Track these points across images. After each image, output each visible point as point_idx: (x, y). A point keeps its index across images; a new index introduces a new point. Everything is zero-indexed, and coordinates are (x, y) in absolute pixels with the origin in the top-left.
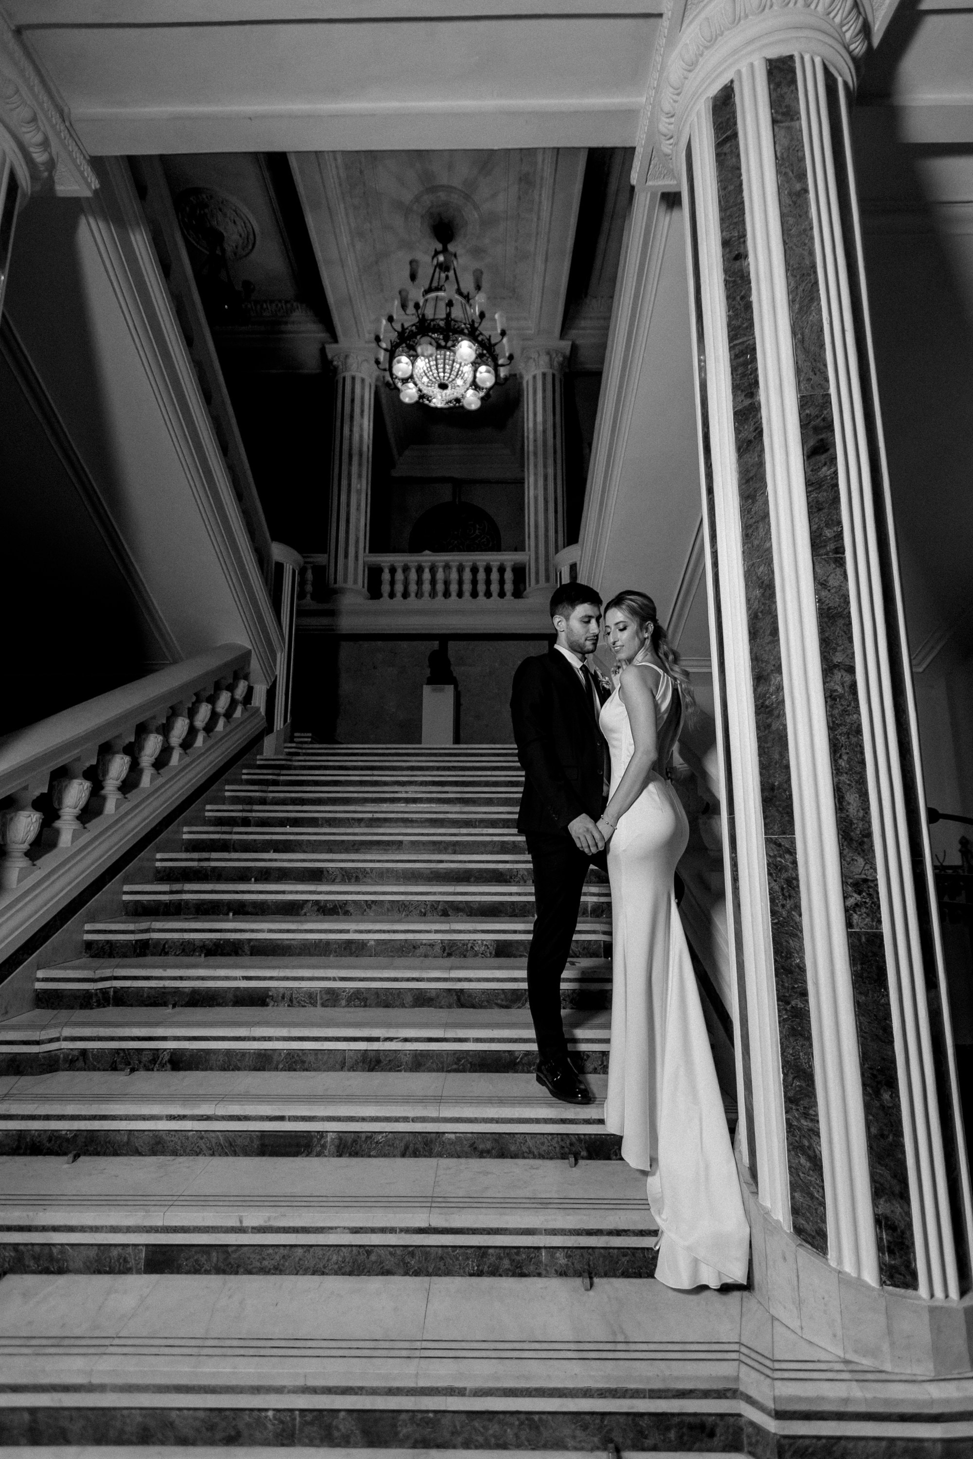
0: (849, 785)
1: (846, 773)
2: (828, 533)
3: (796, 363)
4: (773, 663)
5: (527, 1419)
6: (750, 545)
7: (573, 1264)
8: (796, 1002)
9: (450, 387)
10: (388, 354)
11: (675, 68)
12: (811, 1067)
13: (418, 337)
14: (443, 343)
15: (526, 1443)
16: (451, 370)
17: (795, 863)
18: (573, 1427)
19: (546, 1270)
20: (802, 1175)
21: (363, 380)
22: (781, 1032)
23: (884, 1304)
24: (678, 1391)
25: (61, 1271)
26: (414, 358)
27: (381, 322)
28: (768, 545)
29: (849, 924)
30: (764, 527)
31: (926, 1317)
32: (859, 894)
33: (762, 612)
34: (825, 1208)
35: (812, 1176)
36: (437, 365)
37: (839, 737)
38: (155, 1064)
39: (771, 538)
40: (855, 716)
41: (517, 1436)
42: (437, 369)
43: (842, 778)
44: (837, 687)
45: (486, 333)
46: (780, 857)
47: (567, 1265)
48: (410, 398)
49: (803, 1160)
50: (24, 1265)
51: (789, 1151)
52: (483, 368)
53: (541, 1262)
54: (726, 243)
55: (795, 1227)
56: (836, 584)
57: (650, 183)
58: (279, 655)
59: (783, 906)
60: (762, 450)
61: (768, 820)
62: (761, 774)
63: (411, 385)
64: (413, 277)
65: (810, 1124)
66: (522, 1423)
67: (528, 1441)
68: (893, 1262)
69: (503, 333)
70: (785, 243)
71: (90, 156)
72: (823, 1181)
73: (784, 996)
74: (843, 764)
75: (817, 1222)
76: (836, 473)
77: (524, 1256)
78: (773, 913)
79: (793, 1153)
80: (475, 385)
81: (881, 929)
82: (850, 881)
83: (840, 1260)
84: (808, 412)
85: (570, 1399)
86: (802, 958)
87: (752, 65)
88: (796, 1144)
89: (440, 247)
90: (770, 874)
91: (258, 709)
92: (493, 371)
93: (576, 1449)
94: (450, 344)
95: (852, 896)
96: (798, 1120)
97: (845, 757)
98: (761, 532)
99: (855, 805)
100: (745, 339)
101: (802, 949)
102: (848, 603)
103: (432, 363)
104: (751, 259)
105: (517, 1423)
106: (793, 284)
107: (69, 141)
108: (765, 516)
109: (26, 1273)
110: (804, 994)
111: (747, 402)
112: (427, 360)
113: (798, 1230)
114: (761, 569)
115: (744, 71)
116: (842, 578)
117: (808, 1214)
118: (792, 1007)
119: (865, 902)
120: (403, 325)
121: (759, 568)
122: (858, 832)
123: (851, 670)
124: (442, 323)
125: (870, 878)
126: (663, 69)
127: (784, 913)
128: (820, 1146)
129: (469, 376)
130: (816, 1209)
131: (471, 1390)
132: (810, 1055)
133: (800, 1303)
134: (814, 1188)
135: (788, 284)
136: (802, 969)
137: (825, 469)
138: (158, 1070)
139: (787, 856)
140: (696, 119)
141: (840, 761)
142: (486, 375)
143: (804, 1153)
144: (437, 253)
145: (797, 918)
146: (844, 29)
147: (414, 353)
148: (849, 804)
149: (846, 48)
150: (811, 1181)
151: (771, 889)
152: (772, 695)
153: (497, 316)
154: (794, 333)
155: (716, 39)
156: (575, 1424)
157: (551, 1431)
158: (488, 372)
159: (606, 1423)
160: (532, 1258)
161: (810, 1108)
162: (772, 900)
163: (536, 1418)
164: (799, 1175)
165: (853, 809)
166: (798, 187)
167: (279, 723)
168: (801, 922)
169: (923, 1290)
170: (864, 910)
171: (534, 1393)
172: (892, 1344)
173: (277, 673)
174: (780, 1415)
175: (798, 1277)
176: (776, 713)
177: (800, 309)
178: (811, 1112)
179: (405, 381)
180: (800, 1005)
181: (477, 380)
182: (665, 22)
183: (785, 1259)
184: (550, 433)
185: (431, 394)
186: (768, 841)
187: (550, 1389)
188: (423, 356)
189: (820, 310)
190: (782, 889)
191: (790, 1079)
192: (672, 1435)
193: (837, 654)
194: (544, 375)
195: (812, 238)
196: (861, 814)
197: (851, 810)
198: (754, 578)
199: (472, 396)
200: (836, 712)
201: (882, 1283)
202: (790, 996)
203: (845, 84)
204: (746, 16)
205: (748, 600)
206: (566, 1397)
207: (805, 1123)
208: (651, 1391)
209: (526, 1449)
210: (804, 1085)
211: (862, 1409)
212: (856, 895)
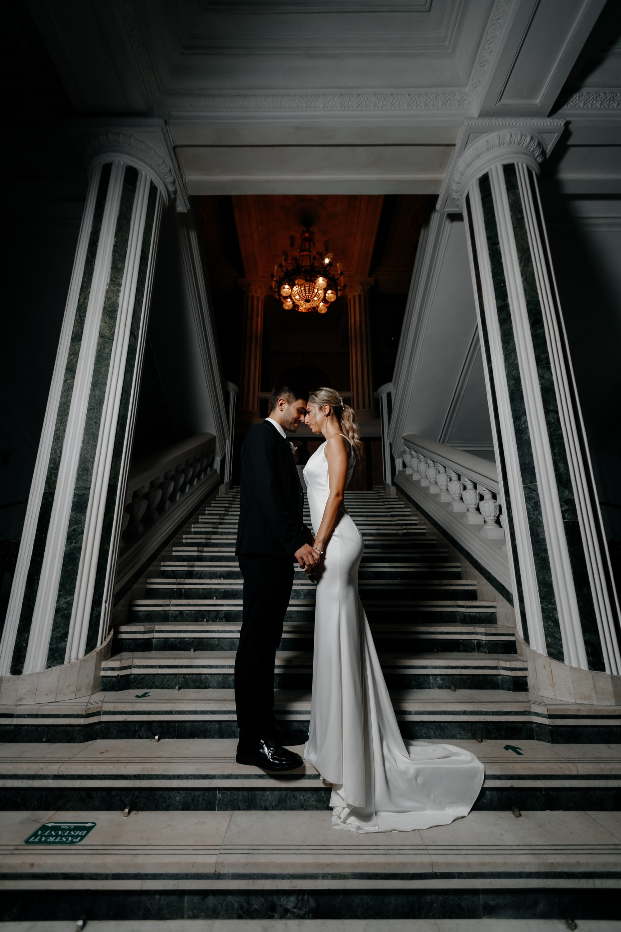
0: (559, 460)
1: (558, 455)
2: (543, 356)
3: (524, 287)
4: (522, 411)
5: (438, 726)
6: (508, 363)
7: (445, 683)
8: (542, 555)
9: (311, 302)
10: (277, 284)
11: (461, 165)
12: (551, 581)
13: (296, 275)
14: (309, 278)
15: (439, 736)
16: (313, 292)
17: (538, 495)
18: (459, 729)
19: (433, 686)
20: (550, 629)
21: (258, 298)
22: (536, 569)
23: (591, 675)
24: (505, 712)
25: (206, 687)
26: (292, 287)
27: (274, 267)
28: (516, 362)
29: (564, 518)
30: (514, 355)
31: (610, 680)
32: (567, 505)
33: (515, 390)
34: (561, 641)
35: (555, 629)
36: (305, 289)
37: (553, 440)
38: (217, 619)
39: (517, 359)
40: (560, 431)
41: (434, 733)
42: (305, 291)
43: (556, 457)
44: (551, 419)
45: (332, 273)
46: (531, 493)
47: (442, 684)
48: (289, 307)
49: (550, 623)
50: (188, 685)
51: (543, 620)
52: (329, 292)
53: (430, 682)
54: (488, 238)
55: (548, 653)
56: (548, 377)
57: (445, 210)
58: (227, 441)
59: (534, 514)
60: (511, 323)
61: (524, 478)
62: (520, 459)
63: (289, 300)
64: (292, 244)
65: (552, 606)
66: (436, 728)
67: (440, 735)
68: (594, 660)
69: (342, 273)
70: (516, 239)
71: (189, 195)
72: (560, 629)
73: (536, 553)
74: (556, 451)
75: (559, 648)
76: (544, 332)
77: (422, 680)
78: (529, 518)
79: (545, 621)
80: (324, 300)
81: (578, 519)
82: (563, 500)
83: (570, 662)
84: (530, 307)
85: (457, 716)
86: (544, 535)
87: (496, 167)
88: (547, 617)
89: (305, 229)
90: (526, 501)
91: (217, 470)
92: (335, 293)
93: (461, 739)
94: (313, 278)
95: (564, 506)
96: (547, 606)
97: (557, 449)
98: (513, 357)
99: (563, 468)
100: (500, 277)
101: (543, 531)
102: (553, 385)
103: (302, 288)
104: (501, 245)
105: (434, 728)
106: (520, 255)
107: (183, 190)
108: (514, 350)
109: (189, 688)
110: (546, 550)
111: (503, 303)
112: (299, 287)
113: (550, 655)
114: (514, 372)
115: (493, 169)
116: (550, 375)
117: (554, 646)
118: (541, 557)
119: (570, 509)
120: (287, 269)
121: (513, 372)
122: (565, 480)
123: (557, 412)
124: (309, 268)
125: (571, 498)
126: (455, 165)
127: (534, 517)
128: (557, 614)
129: (322, 296)
130: (558, 643)
131: (414, 712)
132: (550, 576)
133: (553, 684)
134: (556, 633)
135: (518, 255)
136: (544, 540)
137: (539, 330)
138: (219, 622)
139: (534, 492)
140: (471, 187)
141: (555, 450)
142: (331, 295)
143: (551, 620)
144: (304, 232)
145: (540, 518)
146: (535, 152)
147: (293, 283)
148: (560, 468)
149: (535, 159)
150: (554, 631)
151: (527, 508)
152: (522, 425)
153: (338, 265)
154: (522, 275)
155: (480, 155)
156: (460, 728)
157: (450, 731)
158: (332, 293)
159: (473, 727)
160: (426, 681)
161: (552, 599)
162: (528, 513)
163: (443, 725)
164: (549, 630)
165: (562, 470)
166: (520, 216)
167: (227, 479)
168: (542, 520)
169: (608, 671)
170: (570, 512)
171: (441, 713)
172: (596, 692)
173: (226, 451)
174: (550, 717)
175: (552, 672)
176: (525, 432)
177: (524, 265)
178: (553, 601)
179: (286, 298)
180: (544, 555)
181: (327, 298)
182: (457, 148)
183: (545, 667)
184: (364, 326)
185: (299, 304)
186: (524, 487)
187: (448, 711)
188: (298, 285)
189: (532, 266)
190: (532, 507)
191: (542, 589)
192: (503, 732)
193: (551, 406)
194: (360, 296)
195: (527, 237)
196: (566, 472)
197: (561, 471)
198: (511, 376)
199: (322, 306)
200: (552, 430)
201: (590, 669)
202: (539, 552)
203: (536, 174)
204: (493, 148)
205: (509, 386)
206: (456, 715)
207: (550, 607)
208: (493, 712)
209: (439, 739)
210: (548, 590)
211: (585, 713)
212: (566, 506)
